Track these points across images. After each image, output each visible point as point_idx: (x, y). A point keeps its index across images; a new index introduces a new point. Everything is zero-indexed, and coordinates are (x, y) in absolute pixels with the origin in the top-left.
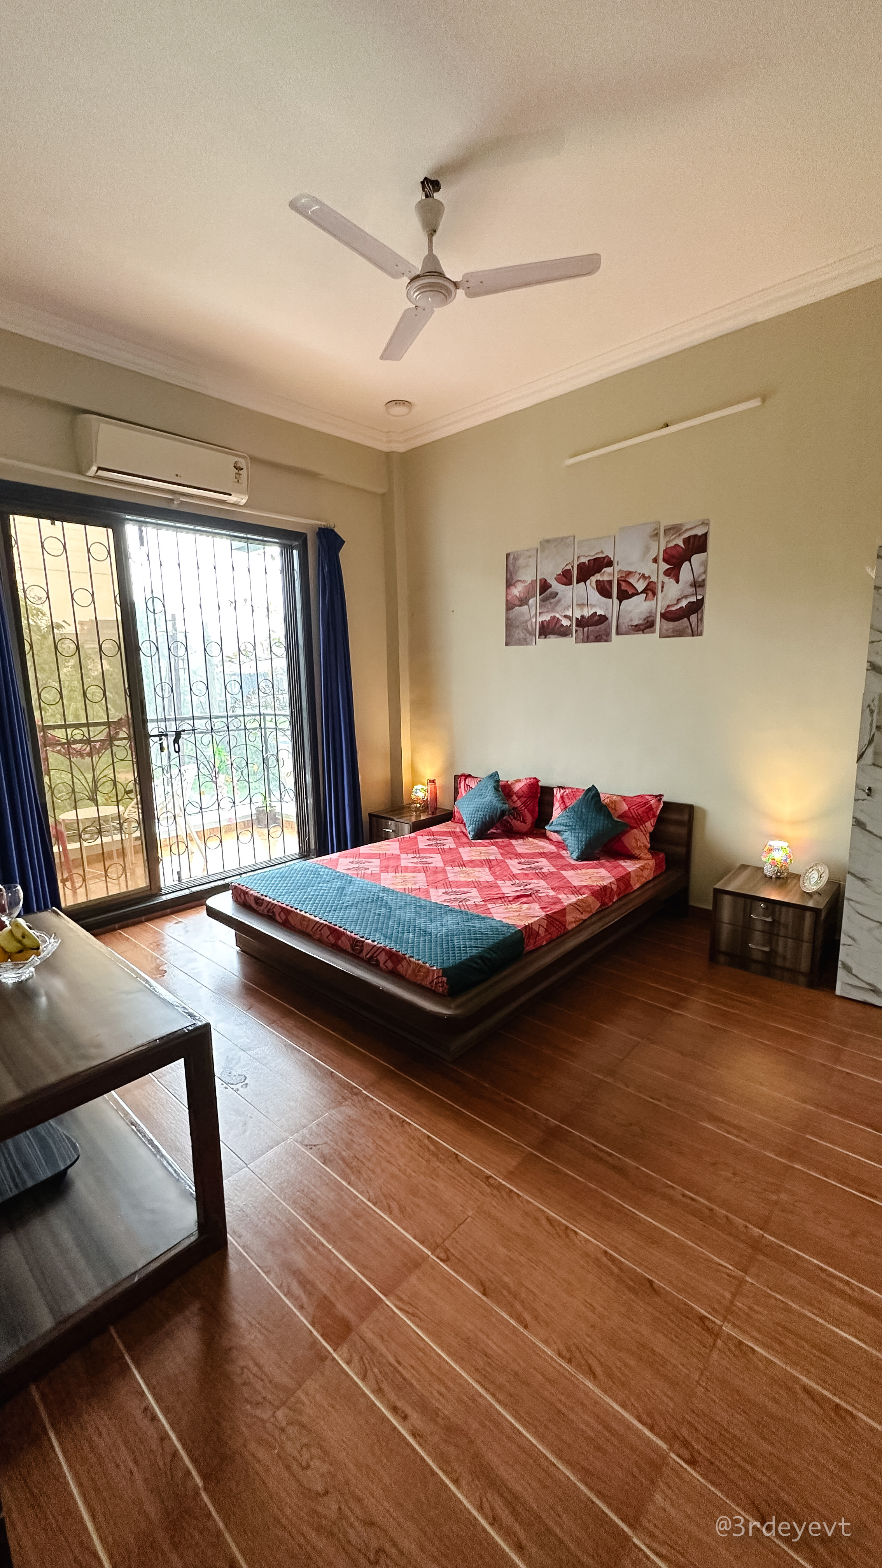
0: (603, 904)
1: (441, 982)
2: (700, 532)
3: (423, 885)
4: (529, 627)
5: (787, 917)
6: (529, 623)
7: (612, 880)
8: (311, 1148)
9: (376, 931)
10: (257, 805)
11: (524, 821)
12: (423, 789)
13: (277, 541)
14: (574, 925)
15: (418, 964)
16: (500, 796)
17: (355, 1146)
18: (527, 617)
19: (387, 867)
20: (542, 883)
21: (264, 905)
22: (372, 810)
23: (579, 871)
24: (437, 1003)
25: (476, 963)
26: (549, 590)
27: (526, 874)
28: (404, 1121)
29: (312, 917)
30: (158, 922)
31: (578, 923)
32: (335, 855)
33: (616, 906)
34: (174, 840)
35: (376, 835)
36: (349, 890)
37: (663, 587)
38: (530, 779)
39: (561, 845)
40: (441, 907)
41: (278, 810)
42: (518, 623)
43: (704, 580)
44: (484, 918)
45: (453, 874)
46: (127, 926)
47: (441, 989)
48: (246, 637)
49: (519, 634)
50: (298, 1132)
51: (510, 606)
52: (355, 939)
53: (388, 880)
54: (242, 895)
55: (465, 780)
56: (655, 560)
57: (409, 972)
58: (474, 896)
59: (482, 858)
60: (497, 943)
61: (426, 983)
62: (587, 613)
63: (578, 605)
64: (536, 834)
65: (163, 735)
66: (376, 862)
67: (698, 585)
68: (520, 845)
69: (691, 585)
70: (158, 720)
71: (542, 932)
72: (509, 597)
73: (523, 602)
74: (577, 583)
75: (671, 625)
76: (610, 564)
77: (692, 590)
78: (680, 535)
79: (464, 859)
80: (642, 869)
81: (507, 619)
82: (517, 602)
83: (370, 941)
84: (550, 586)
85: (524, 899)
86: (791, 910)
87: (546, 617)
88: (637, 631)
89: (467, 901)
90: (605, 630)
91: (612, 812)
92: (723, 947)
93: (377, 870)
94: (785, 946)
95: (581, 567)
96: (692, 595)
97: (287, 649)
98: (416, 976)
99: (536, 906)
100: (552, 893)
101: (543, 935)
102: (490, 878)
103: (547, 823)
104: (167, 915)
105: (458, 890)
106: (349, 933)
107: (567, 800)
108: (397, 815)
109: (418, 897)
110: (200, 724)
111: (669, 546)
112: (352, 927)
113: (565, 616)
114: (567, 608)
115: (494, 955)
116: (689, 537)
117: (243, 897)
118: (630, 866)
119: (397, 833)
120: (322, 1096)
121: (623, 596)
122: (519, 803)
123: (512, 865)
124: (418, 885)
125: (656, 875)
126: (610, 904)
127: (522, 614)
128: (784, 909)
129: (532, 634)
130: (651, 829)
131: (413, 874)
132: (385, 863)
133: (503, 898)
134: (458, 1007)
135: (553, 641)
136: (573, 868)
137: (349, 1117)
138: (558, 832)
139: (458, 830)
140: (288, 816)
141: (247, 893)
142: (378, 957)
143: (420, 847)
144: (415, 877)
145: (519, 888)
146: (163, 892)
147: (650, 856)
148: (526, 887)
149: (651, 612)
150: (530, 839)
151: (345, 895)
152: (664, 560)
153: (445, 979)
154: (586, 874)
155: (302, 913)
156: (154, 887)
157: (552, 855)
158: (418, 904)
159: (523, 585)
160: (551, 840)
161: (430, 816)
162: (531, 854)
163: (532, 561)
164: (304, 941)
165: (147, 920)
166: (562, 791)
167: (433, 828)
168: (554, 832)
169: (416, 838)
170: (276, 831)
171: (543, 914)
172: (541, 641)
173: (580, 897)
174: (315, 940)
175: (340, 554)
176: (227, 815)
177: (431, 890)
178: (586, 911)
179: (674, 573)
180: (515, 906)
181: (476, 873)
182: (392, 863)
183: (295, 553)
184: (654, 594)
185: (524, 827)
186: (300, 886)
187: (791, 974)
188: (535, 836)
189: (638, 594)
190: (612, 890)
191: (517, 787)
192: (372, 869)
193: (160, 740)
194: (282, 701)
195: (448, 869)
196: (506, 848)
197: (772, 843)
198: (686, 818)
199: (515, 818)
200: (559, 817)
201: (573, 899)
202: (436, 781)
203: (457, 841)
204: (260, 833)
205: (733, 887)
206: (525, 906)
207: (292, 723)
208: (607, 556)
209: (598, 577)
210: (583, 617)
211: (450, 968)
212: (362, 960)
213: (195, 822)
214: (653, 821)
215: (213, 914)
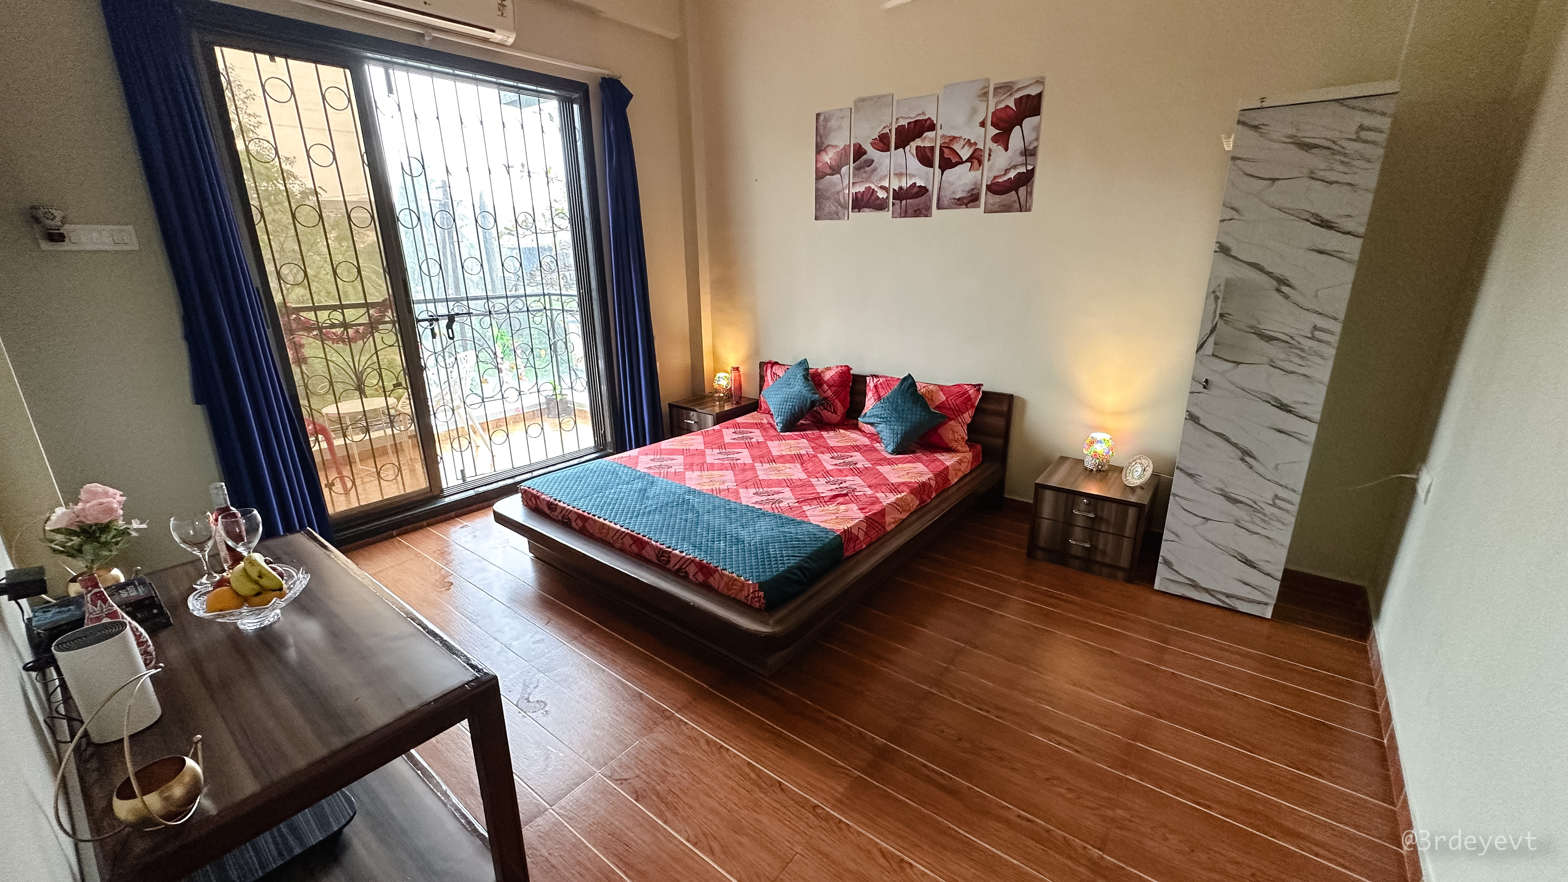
0: (922, 501)
1: (758, 597)
2: (1033, 91)
3: (732, 485)
4: (842, 201)
5: (1109, 513)
6: (841, 194)
7: (931, 475)
8: (622, 784)
9: (683, 539)
10: (545, 394)
11: (835, 412)
12: (726, 377)
13: (553, 92)
14: (893, 526)
15: (732, 577)
16: (809, 386)
17: (670, 778)
18: (839, 188)
19: (692, 465)
20: (858, 480)
21: (558, 511)
22: (672, 400)
23: (896, 467)
24: (755, 619)
25: (794, 574)
26: (864, 157)
27: (840, 470)
28: (722, 746)
29: (612, 525)
30: (443, 527)
31: (896, 524)
32: (634, 452)
33: (935, 502)
34: (454, 434)
35: (678, 429)
36: (651, 493)
37: (990, 155)
38: (841, 366)
39: (875, 437)
40: (752, 510)
41: (569, 398)
42: (829, 194)
43: (1036, 148)
44: (800, 523)
45: (763, 471)
46: (407, 532)
47: (758, 604)
48: (523, 206)
49: (831, 207)
50: (606, 764)
51: (821, 174)
52: (661, 549)
53: (694, 480)
54: (533, 499)
55: (772, 368)
56: (983, 124)
57: (722, 584)
58: (788, 497)
59: (793, 453)
60: (815, 551)
61: (741, 597)
62: (905, 183)
63: (896, 174)
64: (847, 425)
65: (434, 319)
66: (680, 459)
67: (1029, 153)
68: (831, 437)
69: (1021, 154)
70: (426, 301)
71: (861, 536)
72: (820, 165)
73: (835, 170)
74: (895, 149)
75: (997, 198)
76: (932, 127)
77: (1022, 159)
78: (1011, 94)
79: (774, 454)
80: (960, 462)
81: (817, 190)
82: (828, 171)
83: (677, 552)
84: (865, 153)
85: (840, 500)
86: (1114, 505)
87: (861, 188)
88: (960, 205)
89: (779, 502)
90: (925, 204)
91: (929, 403)
92: (1042, 542)
93: (680, 469)
94: (1106, 543)
95: (900, 130)
96: (1022, 165)
97: (572, 220)
98: (730, 590)
99: (854, 507)
100: (869, 492)
101: (862, 539)
102: (803, 476)
103: (859, 416)
104: (452, 518)
105: (770, 489)
106: (654, 543)
107: (880, 390)
108: (701, 404)
109: (727, 499)
110: (477, 306)
111: (998, 108)
112: (658, 536)
113: (882, 188)
114: (883, 178)
115: (814, 565)
116: (1022, 97)
117: (534, 502)
118: (948, 460)
119: (700, 426)
120: (631, 722)
121: (947, 164)
122: (829, 393)
123: (824, 460)
124: (727, 484)
125: (974, 467)
126: (929, 501)
127: (834, 184)
128: (1107, 504)
129: (844, 207)
130: (969, 420)
131: (720, 473)
132: (689, 460)
133: (818, 499)
134: (778, 622)
135: (868, 216)
136: (890, 462)
137: (662, 744)
138: (872, 424)
139: (765, 421)
140: (580, 405)
141: (538, 497)
142: (687, 569)
143: (726, 441)
144: (722, 476)
145: (834, 487)
146: (446, 493)
147: (968, 449)
148: (841, 486)
149: (975, 184)
150: (842, 431)
151: (648, 498)
152: (993, 124)
153: (762, 594)
154: (903, 469)
155: (601, 520)
156: (435, 490)
157: (866, 448)
158: (727, 507)
159: (835, 150)
160: (864, 432)
161: (734, 406)
162: (844, 447)
163: (845, 124)
164: (606, 551)
165: (429, 525)
166: (875, 380)
167: (739, 420)
168: (866, 423)
169: (720, 431)
170: (568, 422)
171: (862, 516)
172: (854, 216)
173: (899, 496)
174: (617, 549)
175: (627, 110)
176: (512, 408)
177: (741, 490)
178: (905, 511)
179: (1002, 139)
180: (832, 507)
181: (788, 470)
182: (697, 460)
183: (576, 107)
184: (980, 163)
185: (835, 418)
186: (597, 489)
187: (1111, 570)
188: (847, 427)
189: (962, 162)
190: (931, 486)
191: (827, 376)
192: (676, 467)
193: (431, 325)
194: (569, 278)
195: (758, 465)
196: (817, 441)
197: (1095, 435)
198: (1005, 408)
199: (826, 409)
200: (872, 409)
201: (892, 498)
202: (740, 369)
203: (764, 433)
204: (550, 424)
205: (1055, 481)
206: (843, 507)
207: (580, 305)
208: (929, 118)
209: (918, 142)
210: (901, 188)
211: (766, 582)
212: (669, 571)
213: (477, 414)
214: (971, 412)
215: (501, 519)
